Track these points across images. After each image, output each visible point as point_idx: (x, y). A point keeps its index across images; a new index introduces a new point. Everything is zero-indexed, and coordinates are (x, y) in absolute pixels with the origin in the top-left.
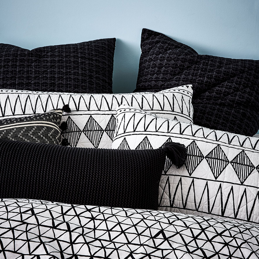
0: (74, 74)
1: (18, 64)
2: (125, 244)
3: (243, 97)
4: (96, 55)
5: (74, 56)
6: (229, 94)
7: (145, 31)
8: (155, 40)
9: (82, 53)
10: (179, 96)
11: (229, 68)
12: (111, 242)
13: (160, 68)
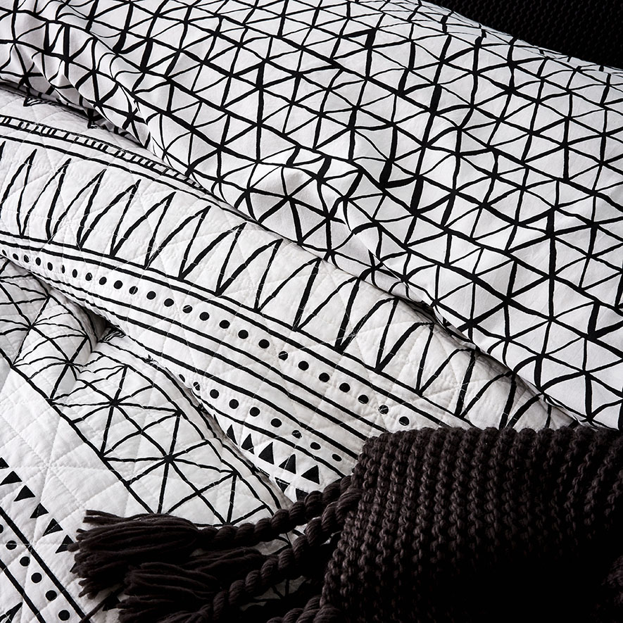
2: (554, 178)
12: (521, 166)
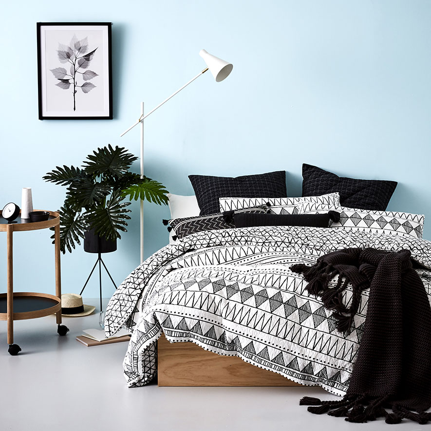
0: (265, 190)
1: (229, 186)
3: (371, 200)
4: (275, 180)
5: (263, 181)
6: (362, 199)
7: (304, 165)
8: (312, 170)
9: (267, 179)
10: (332, 198)
11: (361, 184)
13: (317, 186)
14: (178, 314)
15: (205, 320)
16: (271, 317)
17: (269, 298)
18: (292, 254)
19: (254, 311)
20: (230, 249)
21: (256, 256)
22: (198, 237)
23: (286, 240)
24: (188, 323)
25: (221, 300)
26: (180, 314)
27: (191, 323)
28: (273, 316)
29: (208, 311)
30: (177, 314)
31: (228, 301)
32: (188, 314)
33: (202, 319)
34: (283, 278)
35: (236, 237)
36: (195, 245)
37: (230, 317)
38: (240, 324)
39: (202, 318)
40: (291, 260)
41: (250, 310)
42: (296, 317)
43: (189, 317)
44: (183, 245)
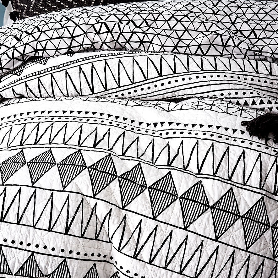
14: (20, 246)
15: (78, 257)
16: (217, 249)
17: (211, 204)
18: (235, 77)
19: (179, 235)
20: (113, 63)
21: (165, 82)
22: (50, 33)
23: (218, 41)
24: (42, 265)
25: (110, 211)
26: (24, 246)
27: (47, 264)
28: (221, 247)
29: (82, 236)
30: (17, 245)
31: (124, 212)
32: (41, 246)
33: (70, 256)
34: (235, 153)
35: (121, 33)
36: (44, 50)
37: (130, 250)
38: (150, 263)
39: (71, 252)
40: (237, 93)
41: (171, 234)
42: (266, 244)
43: (44, 251)
44: (21, 49)
